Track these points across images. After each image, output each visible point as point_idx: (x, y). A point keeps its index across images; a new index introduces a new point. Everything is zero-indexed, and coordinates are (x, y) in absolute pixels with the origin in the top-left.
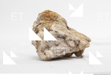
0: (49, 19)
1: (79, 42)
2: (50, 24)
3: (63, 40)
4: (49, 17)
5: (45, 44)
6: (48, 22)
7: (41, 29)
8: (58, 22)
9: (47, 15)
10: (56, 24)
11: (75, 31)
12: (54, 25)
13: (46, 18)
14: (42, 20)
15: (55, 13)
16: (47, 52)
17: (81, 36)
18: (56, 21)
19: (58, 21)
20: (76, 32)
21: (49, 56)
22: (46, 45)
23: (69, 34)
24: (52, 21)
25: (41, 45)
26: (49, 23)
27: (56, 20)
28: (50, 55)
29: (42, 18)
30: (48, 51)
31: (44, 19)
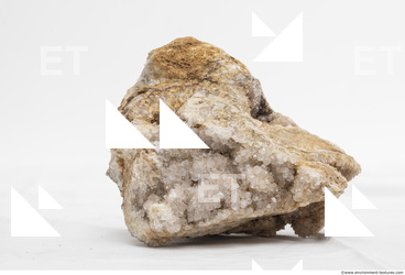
0: (183, 73)
1: (295, 171)
2: (182, 94)
3: (222, 160)
4: (184, 64)
5: (151, 176)
6: (176, 87)
7: (141, 113)
8: (218, 87)
9: (179, 57)
10: (208, 93)
11: (290, 127)
12: (197, 100)
13: (174, 70)
14: (157, 76)
15: (211, 50)
16: (153, 210)
17: (315, 148)
18: (207, 83)
19: (216, 82)
20: (296, 132)
21: (157, 226)
22: (154, 179)
23: (250, 135)
24: (195, 81)
25: (133, 179)
26: (181, 89)
27: (209, 79)
28: (162, 222)
29: (157, 69)
30: (156, 205)
31: (164, 73)
